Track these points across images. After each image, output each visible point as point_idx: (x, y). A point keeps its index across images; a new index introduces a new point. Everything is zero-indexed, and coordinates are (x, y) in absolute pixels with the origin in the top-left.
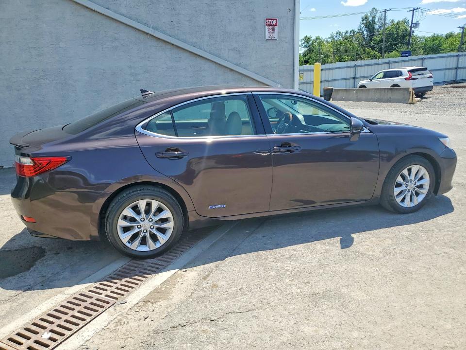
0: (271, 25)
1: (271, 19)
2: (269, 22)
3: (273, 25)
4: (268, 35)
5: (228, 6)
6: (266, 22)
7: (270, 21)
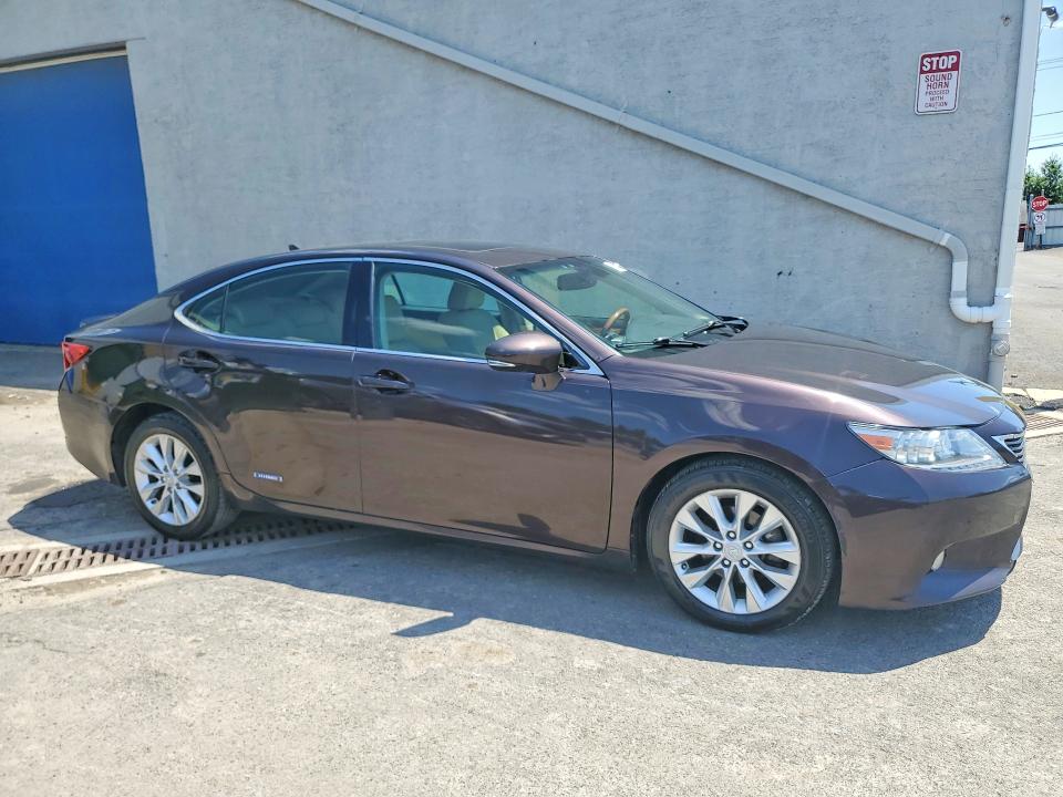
0: (938, 70)
1: (940, 55)
2: (931, 63)
3: (947, 70)
4: (924, 99)
5: (811, 39)
6: (922, 65)
7: (935, 59)
